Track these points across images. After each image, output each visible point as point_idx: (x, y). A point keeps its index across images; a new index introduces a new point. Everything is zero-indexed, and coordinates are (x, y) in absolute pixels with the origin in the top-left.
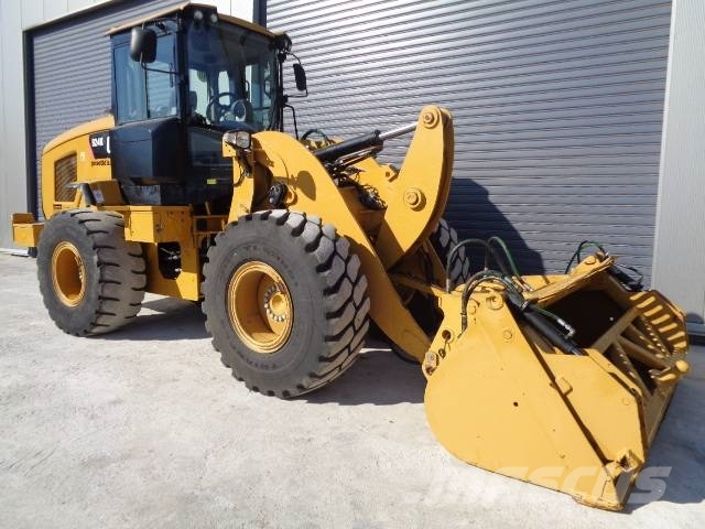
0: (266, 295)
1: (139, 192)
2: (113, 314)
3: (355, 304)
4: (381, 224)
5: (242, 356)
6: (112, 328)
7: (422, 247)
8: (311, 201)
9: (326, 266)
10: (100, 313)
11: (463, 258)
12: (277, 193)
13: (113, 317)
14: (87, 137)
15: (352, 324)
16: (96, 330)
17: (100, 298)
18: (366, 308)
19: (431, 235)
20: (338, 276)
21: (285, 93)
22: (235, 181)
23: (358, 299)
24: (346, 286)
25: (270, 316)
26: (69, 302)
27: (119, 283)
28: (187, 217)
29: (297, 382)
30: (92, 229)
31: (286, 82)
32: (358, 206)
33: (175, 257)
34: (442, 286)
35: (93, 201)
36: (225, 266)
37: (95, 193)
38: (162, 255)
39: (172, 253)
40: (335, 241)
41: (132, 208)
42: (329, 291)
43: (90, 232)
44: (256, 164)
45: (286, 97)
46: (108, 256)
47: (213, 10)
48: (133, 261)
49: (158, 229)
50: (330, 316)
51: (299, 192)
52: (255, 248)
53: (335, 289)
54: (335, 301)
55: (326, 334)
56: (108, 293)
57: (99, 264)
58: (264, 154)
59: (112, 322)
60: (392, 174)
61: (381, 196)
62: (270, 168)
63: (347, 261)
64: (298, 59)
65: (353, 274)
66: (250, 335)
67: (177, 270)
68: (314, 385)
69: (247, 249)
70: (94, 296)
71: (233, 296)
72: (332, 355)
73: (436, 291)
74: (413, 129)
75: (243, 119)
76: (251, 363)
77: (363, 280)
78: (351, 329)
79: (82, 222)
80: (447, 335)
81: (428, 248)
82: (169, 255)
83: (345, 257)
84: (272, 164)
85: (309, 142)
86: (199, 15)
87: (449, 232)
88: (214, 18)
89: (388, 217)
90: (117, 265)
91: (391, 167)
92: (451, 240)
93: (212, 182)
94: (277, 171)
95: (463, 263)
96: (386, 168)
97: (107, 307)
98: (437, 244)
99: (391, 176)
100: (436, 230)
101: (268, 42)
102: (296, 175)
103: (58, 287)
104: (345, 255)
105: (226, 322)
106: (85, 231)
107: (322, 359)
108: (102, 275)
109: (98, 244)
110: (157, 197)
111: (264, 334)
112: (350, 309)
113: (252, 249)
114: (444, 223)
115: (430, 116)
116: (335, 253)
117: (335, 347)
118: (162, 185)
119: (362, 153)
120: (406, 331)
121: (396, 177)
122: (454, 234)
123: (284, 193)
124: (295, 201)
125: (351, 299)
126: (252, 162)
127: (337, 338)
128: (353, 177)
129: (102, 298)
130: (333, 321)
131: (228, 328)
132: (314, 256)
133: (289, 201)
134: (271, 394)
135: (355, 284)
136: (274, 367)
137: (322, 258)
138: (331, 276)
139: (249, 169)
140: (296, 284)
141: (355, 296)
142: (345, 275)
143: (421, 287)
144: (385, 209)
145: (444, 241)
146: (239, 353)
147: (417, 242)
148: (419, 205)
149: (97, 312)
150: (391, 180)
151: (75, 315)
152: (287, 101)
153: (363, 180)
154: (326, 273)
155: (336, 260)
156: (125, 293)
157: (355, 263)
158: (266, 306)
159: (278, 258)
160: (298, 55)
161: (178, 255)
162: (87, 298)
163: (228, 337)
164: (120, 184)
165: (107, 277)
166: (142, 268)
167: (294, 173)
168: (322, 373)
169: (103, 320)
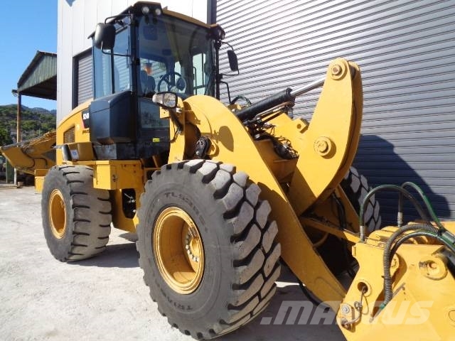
0: (187, 237)
1: (103, 150)
2: (86, 246)
3: (263, 251)
4: (293, 173)
5: (165, 295)
6: (85, 256)
7: (334, 193)
8: (230, 152)
9: (234, 212)
10: (74, 245)
11: (373, 203)
12: (202, 146)
13: (86, 248)
14: (80, 113)
15: (261, 271)
16: (73, 258)
17: (74, 233)
18: (277, 253)
19: (341, 181)
20: (246, 223)
21: (220, 72)
22: (172, 138)
23: (267, 246)
24: (255, 233)
25: (190, 257)
26: (58, 235)
27: (89, 221)
28: (138, 169)
29: (210, 327)
30: (70, 180)
31: (221, 64)
32: (272, 156)
33: (133, 201)
34: (355, 231)
35: (69, 158)
36: (152, 211)
37: (72, 152)
38: (125, 199)
39: (131, 197)
40: (245, 188)
41: (98, 162)
42: (236, 239)
43: (69, 182)
44: (187, 122)
45: (222, 75)
46: (81, 200)
47: (158, 6)
48: (101, 204)
49: (114, 179)
50: (237, 263)
51: (220, 145)
52: (173, 194)
53: (243, 236)
54: (242, 249)
55: (233, 282)
56: (79, 229)
57: (74, 206)
58: (193, 114)
59: (86, 252)
60: (303, 126)
61: (294, 147)
62: (198, 126)
63: (256, 207)
64: (231, 46)
65: (262, 220)
66: (172, 275)
67: (134, 211)
68: (224, 331)
69: (167, 194)
70: (70, 231)
71: (157, 237)
72: (239, 304)
73: (350, 236)
74: (321, 84)
75: (184, 91)
76: (171, 301)
77: (274, 225)
78: (260, 276)
79: (65, 174)
80: (363, 287)
81: (340, 193)
82: (129, 199)
83: (255, 203)
84: (199, 122)
85: (236, 107)
86: (146, 10)
87: (360, 178)
88: (158, 12)
89: (300, 165)
90: (88, 207)
91: (302, 119)
92: (361, 186)
93: (156, 140)
94: (203, 128)
95: (374, 207)
96: (298, 121)
97: (79, 240)
98: (348, 190)
99: (302, 128)
100: (346, 177)
101: (206, 34)
102: (217, 131)
103: (52, 223)
104: (254, 202)
105: (152, 261)
106: (66, 181)
107: (230, 307)
108: (75, 214)
109: (74, 191)
110: (114, 154)
111: (184, 273)
112: (259, 256)
113: (171, 195)
114: (354, 170)
115: (338, 69)
116: (244, 199)
117: (243, 296)
118: (118, 144)
119: (276, 109)
120: (319, 278)
121: (306, 128)
122: (364, 180)
123: (208, 146)
124: (217, 154)
125: (259, 246)
126: (183, 121)
127: (246, 286)
128: (268, 131)
129: (75, 233)
130: (241, 269)
131: (154, 267)
132: (222, 202)
133: (212, 153)
134: (187, 333)
135: (263, 231)
136: (189, 308)
137: (229, 204)
138: (238, 224)
139: (180, 127)
140: (206, 230)
141: (263, 243)
142: (254, 221)
143: (334, 231)
144: (298, 157)
145: (355, 186)
146: (162, 290)
147: (328, 188)
148: (330, 153)
149: (72, 244)
150: (302, 132)
151: (60, 245)
152: (222, 78)
153: (277, 133)
154: (233, 220)
155: (245, 206)
156: (94, 230)
157: (265, 210)
158: (187, 247)
159: (191, 204)
160: (231, 44)
161: (135, 199)
162: (67, 232)
163: (154, 275)
164: (93, 144)
165: (80, 217)
166: (109, 209)
167: (216, 128)
168: (231, 321)
169: (76, 250)
